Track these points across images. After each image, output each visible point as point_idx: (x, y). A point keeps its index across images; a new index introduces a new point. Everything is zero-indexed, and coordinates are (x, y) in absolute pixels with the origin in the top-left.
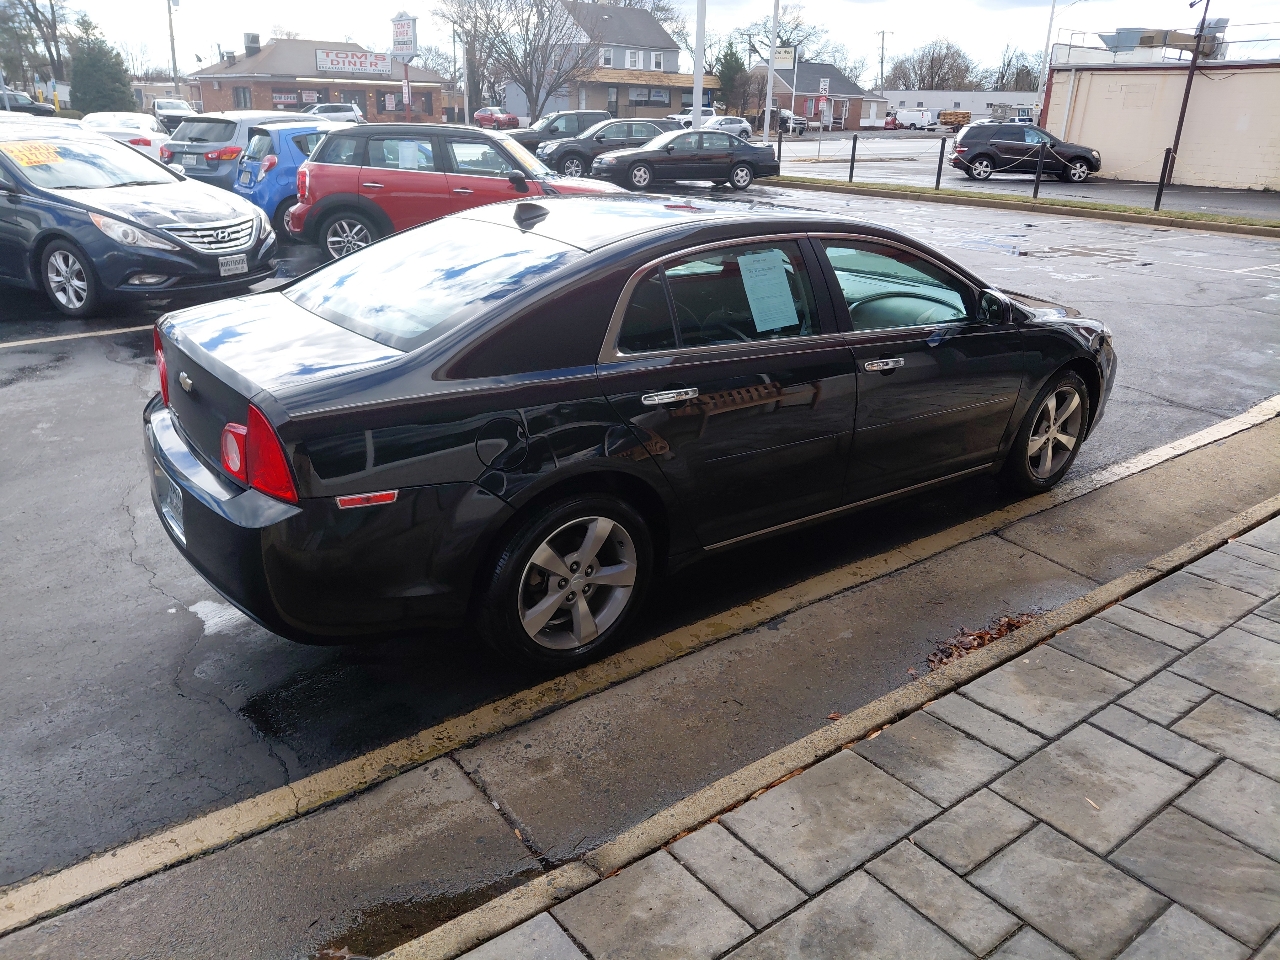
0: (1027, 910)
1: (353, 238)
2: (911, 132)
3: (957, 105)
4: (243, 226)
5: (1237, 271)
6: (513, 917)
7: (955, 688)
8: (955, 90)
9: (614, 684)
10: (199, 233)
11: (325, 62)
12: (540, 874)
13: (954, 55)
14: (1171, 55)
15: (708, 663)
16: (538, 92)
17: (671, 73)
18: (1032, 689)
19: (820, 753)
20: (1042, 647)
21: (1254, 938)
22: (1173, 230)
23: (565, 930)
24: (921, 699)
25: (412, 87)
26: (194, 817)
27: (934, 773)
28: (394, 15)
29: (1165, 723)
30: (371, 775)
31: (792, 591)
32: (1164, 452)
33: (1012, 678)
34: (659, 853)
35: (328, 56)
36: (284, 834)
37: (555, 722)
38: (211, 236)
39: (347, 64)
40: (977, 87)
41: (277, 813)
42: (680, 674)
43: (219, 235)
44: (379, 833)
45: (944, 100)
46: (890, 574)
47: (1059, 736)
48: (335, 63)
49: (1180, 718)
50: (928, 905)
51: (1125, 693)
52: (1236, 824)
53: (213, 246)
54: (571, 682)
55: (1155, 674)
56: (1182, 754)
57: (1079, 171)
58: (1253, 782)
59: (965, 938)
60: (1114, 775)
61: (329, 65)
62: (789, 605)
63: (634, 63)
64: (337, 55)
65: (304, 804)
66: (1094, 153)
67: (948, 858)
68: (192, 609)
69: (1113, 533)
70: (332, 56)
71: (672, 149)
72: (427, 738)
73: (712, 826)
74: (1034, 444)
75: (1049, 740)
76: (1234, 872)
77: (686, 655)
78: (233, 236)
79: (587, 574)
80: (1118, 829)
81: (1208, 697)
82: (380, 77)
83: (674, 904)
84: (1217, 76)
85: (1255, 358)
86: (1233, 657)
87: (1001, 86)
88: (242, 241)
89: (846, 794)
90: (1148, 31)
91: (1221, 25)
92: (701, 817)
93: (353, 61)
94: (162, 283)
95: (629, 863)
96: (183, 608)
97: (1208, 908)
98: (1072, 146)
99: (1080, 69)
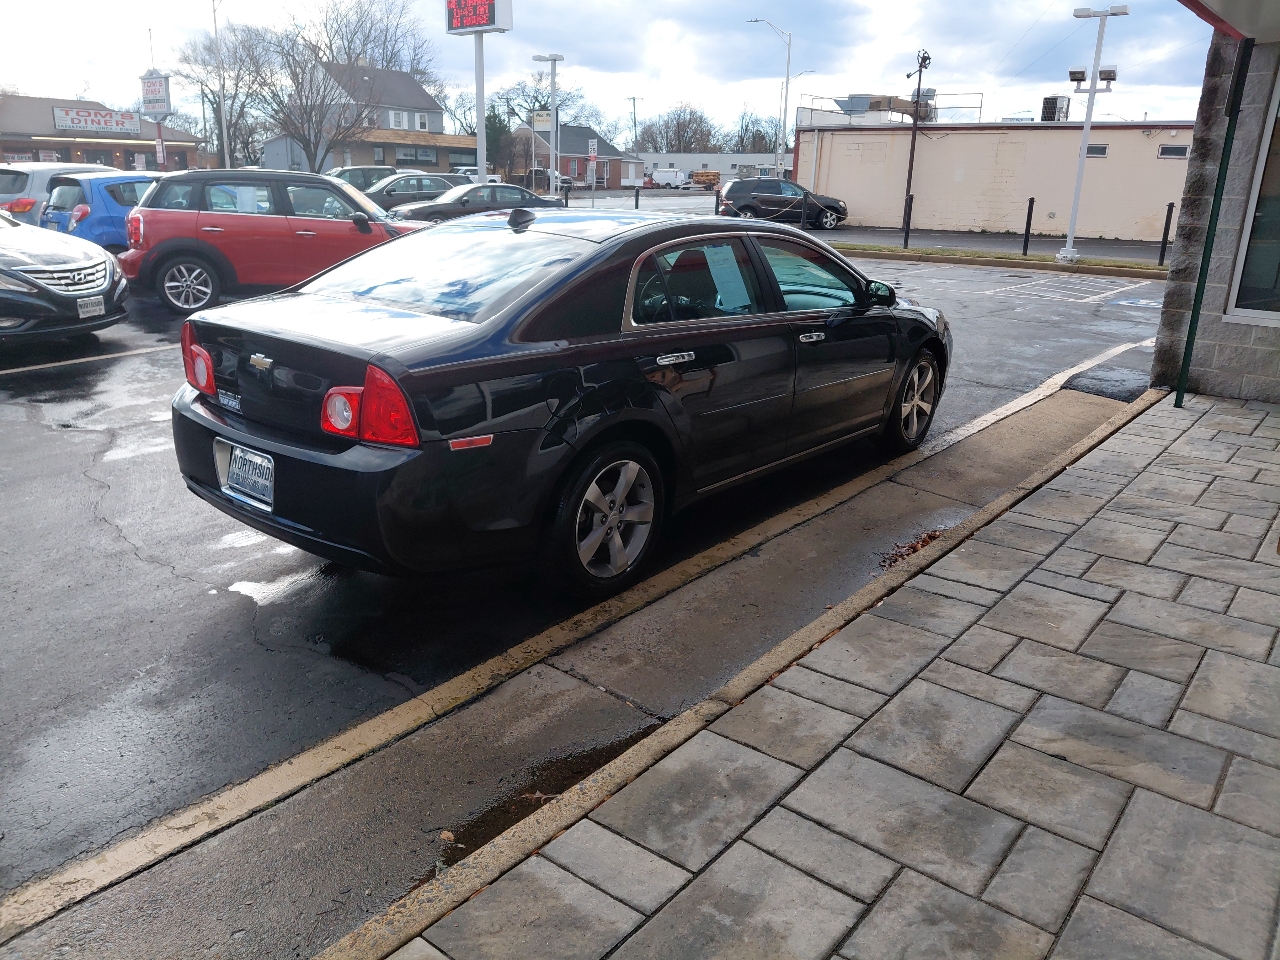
0: (1040, 685)
1: (192, 282)
2: (668, 190)
3: (705, 166)
4: (99, 268)
5: (987, 292)
6: (682, 736)
7: (921, 571)
8: (701, 152)
9: (649, 603)
10: (56, 275)
11: (64, 121)
12: (660, 726)
13: (698, 120)
14: (896, 117)
15: (717, 581)
16: (316, 148)
17: (436, 133)
18: (977, 566)
19: (847, 618)
20: (968, 542)
21: (1184, 679)
22: (923, 264)
23: (727, 737)
24: (901, 580)
25: (167, 146)
26: (346, 730)
27: (936, 620)
28: (143, 73)
29: (1077, 576)
30: (485, 683)
31: (757, 529)
32: (989, 418)
33: (959, 561)
34: (765, 687)
35: (67, 114)
36: (434, 730)
37: (617, 631)
38: (67, 278)
39: (89, 122)
40: (717, 150)
41: (419, 718)
42: (700, 590)
43: (74, 277)
44: (516, 718)
45: (694, 161)
46: (824, 513)
47: (1010, 591)
48: (76, 121)
49: (1085, 573)
50: (974, 691)
51: (1042, 562)
52: (1149, 624)
53: (71, 288)
54: (614, 605)
55: (1056, 549)
56: (1096, 591)
57: (830, 219)
58: (1149, 602)
59: (1009, 705)
60: (1058, 608)
61: (69, 123)
62: (759, 539)
63: (398, 123)
64: (78, 114)
65: (439, 709)
66: (841, 203)
67: (972, 665)
68: (231, 589)
69: (978, 474)
70: (73, 114)
71: (467, 201)
72: (517, 653)
73: (794, 668)
74: (906, 409)
75: (1004, 594)
76: (1159, 649)
77: (696, 578)
78: (90, 278)
79: (620, 512)
80: (1078, 636)
81: (1098, 559)
82: (128, 136)
83: (797, 713)
84: (935, 136)
85: (1030, 351)
86: (1103, 535)
87: (741, 147)
88: (98, 282)
89: (881, 639)
90: (874, 97)
91: (931, 94)
92: (784, 663)
93: (96, 119)
94: (20, 326)
95: (747, 696)
96: (223, 588)
97: (1151, 669)
98: (822, 198)
99: (822, 130)
